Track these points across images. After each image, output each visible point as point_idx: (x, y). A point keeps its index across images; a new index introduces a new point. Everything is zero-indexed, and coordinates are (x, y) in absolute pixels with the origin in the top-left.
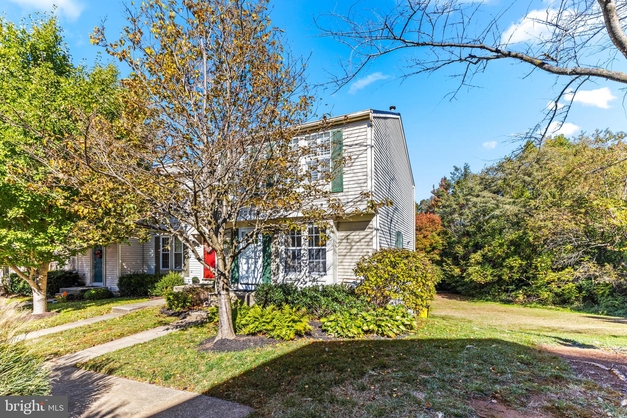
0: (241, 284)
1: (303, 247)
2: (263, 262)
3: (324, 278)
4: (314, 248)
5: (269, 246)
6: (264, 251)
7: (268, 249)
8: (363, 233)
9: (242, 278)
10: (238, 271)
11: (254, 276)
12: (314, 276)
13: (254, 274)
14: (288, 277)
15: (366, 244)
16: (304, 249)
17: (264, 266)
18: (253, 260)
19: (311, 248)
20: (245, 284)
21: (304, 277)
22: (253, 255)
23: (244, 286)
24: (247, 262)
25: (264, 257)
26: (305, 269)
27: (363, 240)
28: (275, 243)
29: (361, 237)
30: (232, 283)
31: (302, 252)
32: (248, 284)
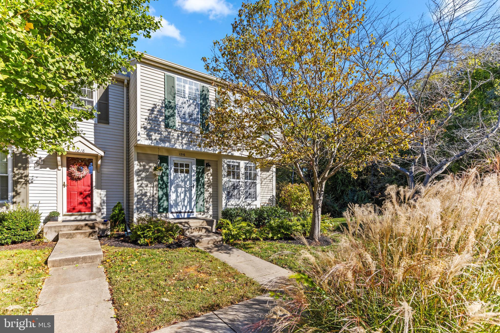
0: (172, 213)
1: (241, 180)
2: (196, 190)
3: (255, 203)
4: (249, 181)
5: (202, 177)
6: (198, 180)
7: (201, 179)
8: (268, 174)
9: (172, 207)
10: (167, 200)
11: (184, 205)
12: (248, 202)
13: (184, 202)
14: (229, 203)
15: (269, 180)
16: (242, 182)
17: (197, 195)
18: (183, 189)
19: (247, 181)
20: (177, 213)
21: (242, 203)
22: (183, 184)
23: (175, 215)
24: (176, 191)
25: (197, 186)
26: (242, 196)
27: (268, 178)
28: (208, 174)
29: (267, 176)
30: (159, 212)
31: (241, 183)
32: (180, 212)
